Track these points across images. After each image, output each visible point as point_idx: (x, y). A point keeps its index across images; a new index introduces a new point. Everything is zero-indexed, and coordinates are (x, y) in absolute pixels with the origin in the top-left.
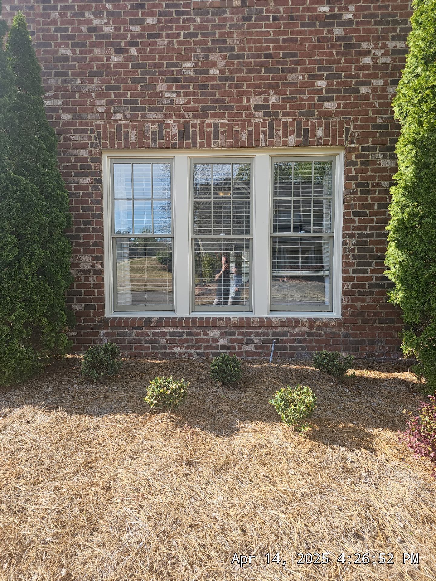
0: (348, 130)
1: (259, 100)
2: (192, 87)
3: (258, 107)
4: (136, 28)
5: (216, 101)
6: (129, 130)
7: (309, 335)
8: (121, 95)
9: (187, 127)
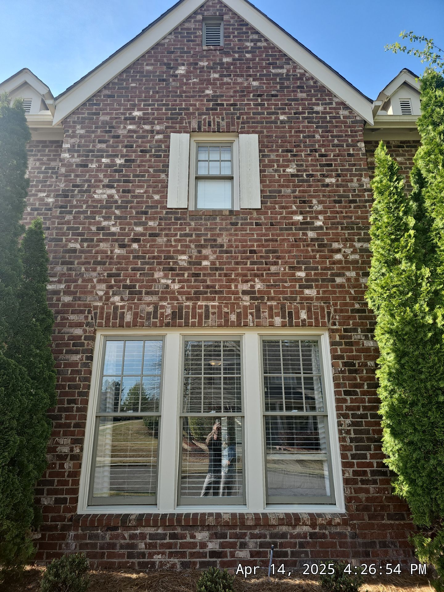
0: (329, 313)
1: (246, 287)
2: (186, 275)
3: (245, 292)
4: (139, 229)
5: (208, 287)
6: (125, 310)
7: (312, 535)
8: (120, 281)
9: (181, 309)
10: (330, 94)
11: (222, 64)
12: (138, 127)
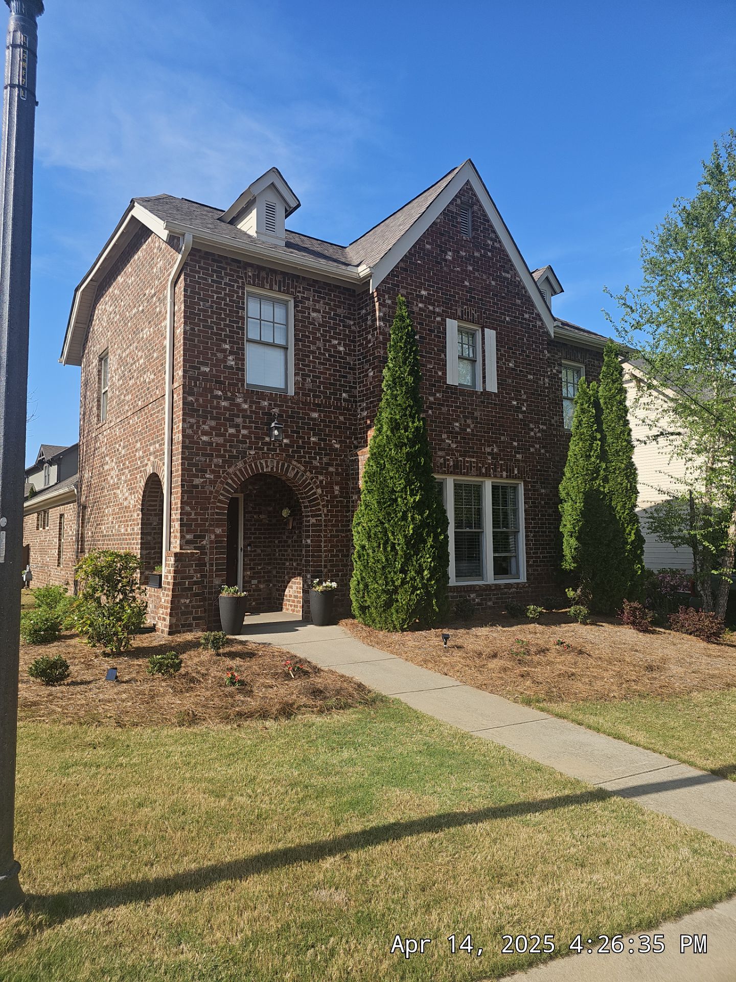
0: (527, 471)
1: (488, 450)
2: (459, 438)
3: (489, 454)
4: (432, 399)
5: (470, 448)
7: (517, 593)
9: (457, 462)
10: (533, 305)
11: (474, 257)
12: (425, 306)
